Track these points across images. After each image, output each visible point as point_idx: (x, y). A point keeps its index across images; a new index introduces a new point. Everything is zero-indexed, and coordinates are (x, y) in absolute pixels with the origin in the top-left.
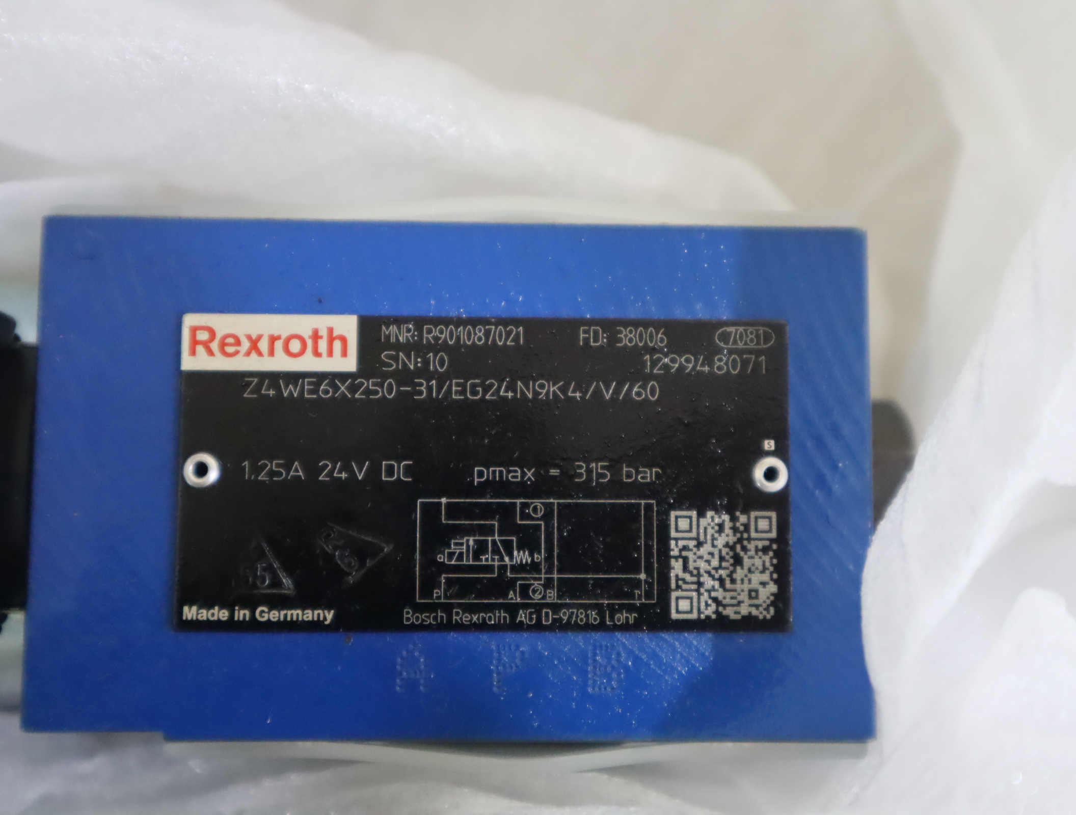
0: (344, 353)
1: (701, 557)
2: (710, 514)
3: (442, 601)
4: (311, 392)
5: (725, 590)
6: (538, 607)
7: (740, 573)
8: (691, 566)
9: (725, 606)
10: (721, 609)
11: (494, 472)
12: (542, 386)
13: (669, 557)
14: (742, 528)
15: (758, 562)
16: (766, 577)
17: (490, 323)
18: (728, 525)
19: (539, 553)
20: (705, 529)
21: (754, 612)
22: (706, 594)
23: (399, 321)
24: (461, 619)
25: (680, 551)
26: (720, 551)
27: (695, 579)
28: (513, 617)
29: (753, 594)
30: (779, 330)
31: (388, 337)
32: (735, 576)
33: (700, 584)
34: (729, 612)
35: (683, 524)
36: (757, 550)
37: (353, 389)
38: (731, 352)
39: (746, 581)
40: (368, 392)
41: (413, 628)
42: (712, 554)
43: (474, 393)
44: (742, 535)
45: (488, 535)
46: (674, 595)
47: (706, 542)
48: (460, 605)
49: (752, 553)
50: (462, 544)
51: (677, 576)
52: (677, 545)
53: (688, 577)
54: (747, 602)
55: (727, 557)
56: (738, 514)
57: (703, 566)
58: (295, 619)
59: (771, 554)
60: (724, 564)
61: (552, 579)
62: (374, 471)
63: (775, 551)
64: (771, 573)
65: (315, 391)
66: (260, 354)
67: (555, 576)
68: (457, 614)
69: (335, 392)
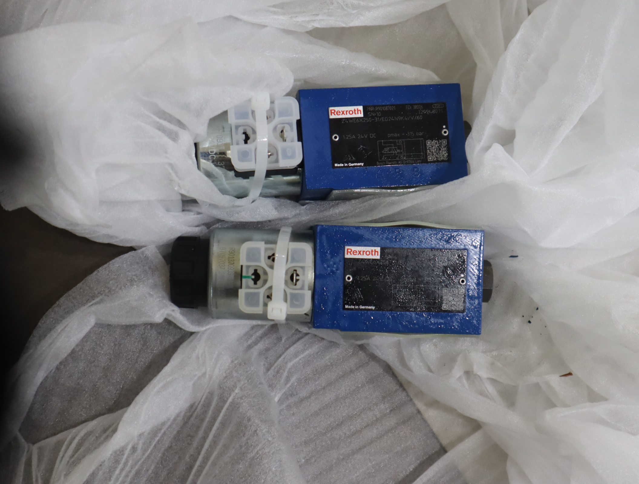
0: (361, 113)
1: (433, 149)
2: (434, 141)
3: (384, 160)
4: (355, 121)
5: (438, 155)
7: (440, 152)
8: (431, 151)
9: (438, 158)
12: (399, 118)
13: (427, 149)
15: (444, 149)
16: (445, 152)
18: (437, 142)
19: (402, 150)
21: (444, 159)
29: (443, 156)
30: (445, 104)
31: (369, 110)
34: (439, 159)
35: (429, 143)
36: (443, 147)
37: (363, 120)
38: (435, 109)
40: (366, 121)
42: (435, 148)
43: (387, 120)
44: (441, 144)
46: (428, 157)
47: (433, 146)
48: (388, 161)
49: (443, 148)
53: (431, 153)
54: (442, 157)
56: (439, 140)
60: (437, 150)
62: (368, 136)
65: (356, 121)
66: (344, 114)
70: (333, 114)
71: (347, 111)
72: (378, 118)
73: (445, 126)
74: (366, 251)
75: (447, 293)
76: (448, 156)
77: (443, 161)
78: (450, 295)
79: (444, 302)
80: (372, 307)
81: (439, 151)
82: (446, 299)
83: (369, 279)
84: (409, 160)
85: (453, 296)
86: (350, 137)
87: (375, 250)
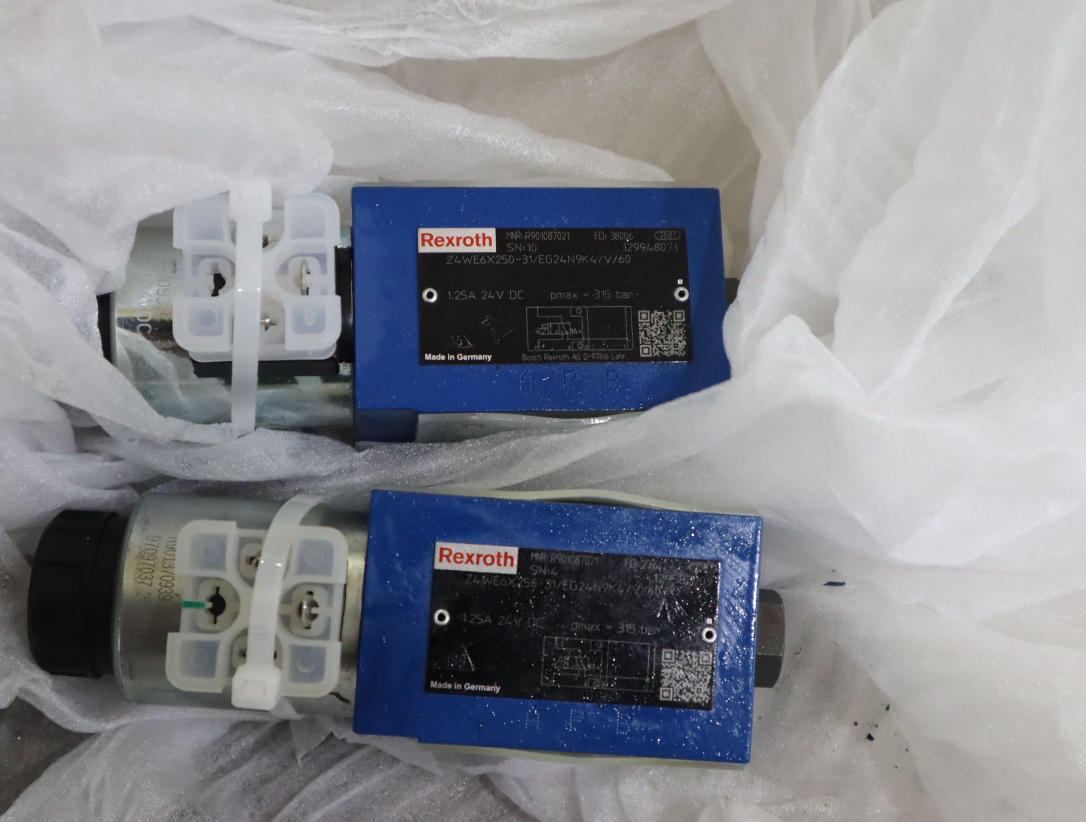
0: (490, 245)
1: (652, 330)
2: (655, 312)
3: (539, 350)
4: (476, 261)
5: (663, 344)
6: (582, 353)
7: (670, 337)
8: (648, 334)
9: (664, 351)
10: (662, 352)
11: (559, 295)
12: (579, 258)
13: (639, 330)
14: (670, 318)
16: (681, 338)
17: (555, 231)
18: (664, 316)
19: (581, 329)
20: (654, 318)
21: (677, 353)
22: (655, 347)
23: (514, 230)
24: (548, 358)
25: (643, 328)
26: (661, 327)
27: (650, 340)
28: (571, 357)
29: (676, 346)
30: (683, 232)
31: (509, 237)
32: (667, 338)
33: (652, 342)
34: (666, 353)
35: (644, 316)
36: (677, 327)
37: (495, 260)
38: (661, 242)
39: (672, 340)
40: (502, 261)
41: (528, 362)
42: (657, 329)
43: (549, 261)
45: (558, 322)
47: (654, 324)
48: (547, 352)
49: (675, 328)
50: (547, 326)
51: (642, 338)
52: (641, 325)
53: (647, 339)
55: (664, 330)
56: (668, 311)
57: (654, 335)
58: (474, 359)
59: (683, 328)
60: (663, 333)
61: (587, 341)
62: (506, 296)
63: (685, 327)
64: (683, 337)
65: (478, 261)
66: (453, 245)
67: (588, 339)
68: (546, 356)
69: (487, 261)
70: (426, 243)
71: (458, 239)
72: (531, 256)
73: (682, 281)
74: (484, 555)
75: (673, 661)
76: (688, 348)
77: (674, 357)
78: (678, 665)
79: (665, 682)
80: (494, 687)
81: (667, 336)
82: (669, 676)
83: (488, 620)
84: (597, 352)
85: (686, 668)
86: (461, 295)
87: (506, 554)
